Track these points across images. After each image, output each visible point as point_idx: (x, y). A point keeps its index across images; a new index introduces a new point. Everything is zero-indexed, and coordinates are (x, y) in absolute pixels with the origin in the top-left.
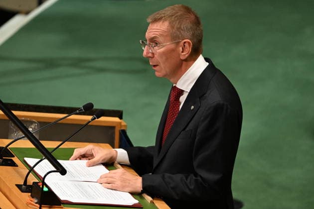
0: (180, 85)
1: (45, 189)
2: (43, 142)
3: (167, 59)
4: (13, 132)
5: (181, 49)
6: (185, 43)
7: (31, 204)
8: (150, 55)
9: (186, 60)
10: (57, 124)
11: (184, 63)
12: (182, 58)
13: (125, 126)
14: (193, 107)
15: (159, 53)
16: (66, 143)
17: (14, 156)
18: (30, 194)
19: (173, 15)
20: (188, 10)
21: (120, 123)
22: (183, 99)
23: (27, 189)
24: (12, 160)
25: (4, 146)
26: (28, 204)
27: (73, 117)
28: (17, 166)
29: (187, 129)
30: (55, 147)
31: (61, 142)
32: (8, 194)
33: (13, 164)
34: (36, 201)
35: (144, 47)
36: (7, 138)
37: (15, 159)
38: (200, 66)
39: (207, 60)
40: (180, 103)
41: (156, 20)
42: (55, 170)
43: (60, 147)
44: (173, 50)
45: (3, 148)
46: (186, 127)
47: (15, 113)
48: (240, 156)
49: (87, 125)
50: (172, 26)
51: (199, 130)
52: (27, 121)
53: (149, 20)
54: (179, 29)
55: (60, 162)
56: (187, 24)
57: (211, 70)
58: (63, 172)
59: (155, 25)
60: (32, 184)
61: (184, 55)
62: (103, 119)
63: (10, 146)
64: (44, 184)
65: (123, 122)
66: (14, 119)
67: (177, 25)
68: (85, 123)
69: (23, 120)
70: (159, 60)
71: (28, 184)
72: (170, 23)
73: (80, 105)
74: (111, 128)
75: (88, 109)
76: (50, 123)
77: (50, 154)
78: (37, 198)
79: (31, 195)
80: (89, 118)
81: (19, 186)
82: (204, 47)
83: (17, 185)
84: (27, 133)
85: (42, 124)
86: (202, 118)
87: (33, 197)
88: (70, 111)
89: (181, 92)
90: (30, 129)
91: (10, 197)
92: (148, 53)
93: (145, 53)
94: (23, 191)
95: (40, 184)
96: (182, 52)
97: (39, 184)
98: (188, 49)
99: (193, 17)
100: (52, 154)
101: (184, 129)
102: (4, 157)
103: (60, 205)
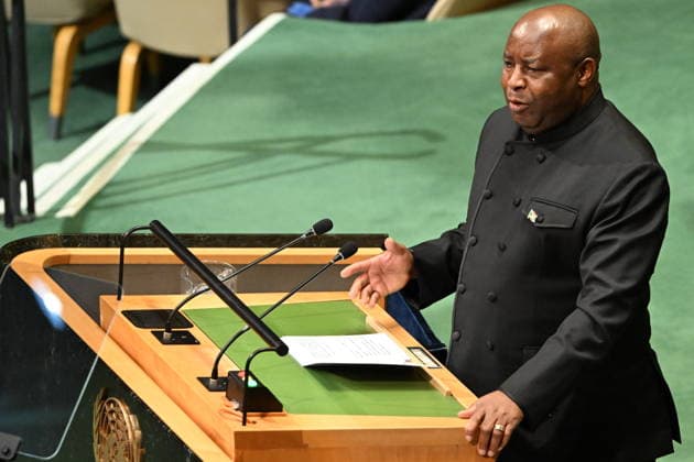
1: (252, 383)
2: (241, 297)
7: (226, 412)
17: (192, 326)
18: (224, 393)
23: (218, 383)
24: (188, 332)
25: (173, 308)
26: (221, 413)
27: (287, 251)
28: (199, 343)
30: (273, 303)
33: (191, 340)
34: (236, 405)
36: (178, 292)
37: (194, 331)
42: (266, 346)
45: (171, 311)
47: (195, 251)
58: (282, 350)
60: (226, 375)
63: (183, 308)
64: (248, 373)
66: (192, 262)
69: (209, 265)
71: (219, 375)
77: (258, 320)
78: (238, 401)
79: (227, 396)
81: (203, 380)
83: (201, 379)
84: (213, 282)
87: (230, 400)
91: (190, 405)
94: (211, 390)
95: (242, 375)
97: (240, 375)
100: (264, 320)
102: (173, 329)
103: (281, 411)
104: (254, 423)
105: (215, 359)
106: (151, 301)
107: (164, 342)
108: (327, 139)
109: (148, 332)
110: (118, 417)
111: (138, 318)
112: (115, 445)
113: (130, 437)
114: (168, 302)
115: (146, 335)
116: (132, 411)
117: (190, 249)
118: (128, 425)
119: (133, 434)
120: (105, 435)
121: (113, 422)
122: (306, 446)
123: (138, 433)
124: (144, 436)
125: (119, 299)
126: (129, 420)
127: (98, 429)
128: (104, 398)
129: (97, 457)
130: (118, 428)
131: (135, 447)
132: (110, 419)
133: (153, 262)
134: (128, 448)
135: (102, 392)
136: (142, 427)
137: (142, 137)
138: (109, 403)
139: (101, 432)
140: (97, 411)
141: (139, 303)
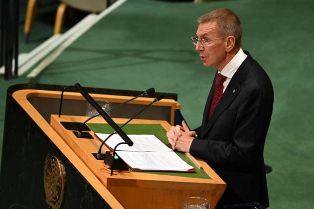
0: (224, 73)
1: (116, 157)
2: (114, 119)
3: (215, 52)
4: (90, 111)
5: (226, 43)
6: (229, 38)
7: (104, 169)
8: (201, 49)
9: (230, 53)
10: (126, 104)
11: (228, 54)
12: (227, 51)
13: (180, 106)
14: (234, 91)
15: (209, 47)
16: (133, 120)
17: (90, 131)
18: (103, 161)
19: (219, 17)
20: (230, 13)
21: (176, 104)
22: (226, 84)
23: (101, 157)
24: (89, 133)
25: (83, 122)
26: (102, 169)
28: (93, 138)
29: (229, 109)
30: (124, 123)
31: (129, 119)
32: (86, 161)
33: (90, 137)
34: (108, 167)
35: (196, 43)
36: (84, 115)
37: (92, 133)
38: (240, 58)
39: (245, 52)
40: (223, 87)
41: (205, 21)
42: (124, 141)
43: (129, 123)
44: (220, 45)
45: (82, 123)
46: (229, 106)
47: (92, 95)
48: (271, 130)
49: (150, 105)
50: (219, 25)
51: (239, 110)
52: (101, 102)
53: (199, 21)
54: (225, 27)
55: (129, 136)
56: (231, 24)
57: (250, 61)
58: (130, 143)
59: (205, 25)
60: (105, 153)
61: (230, 48)
62: (163, 100)
63: (87, 122)
64: (115, 153)
65: (178, 104)
66: (91, 100)
67: (223, 24)
68: (149, 104)
69: (98, 101)
70: (209, 52)
71: (102, 153)
72: (218, 23)
73: (145, 89)
74: (168, 108)
75: (151, 93)
76: (120, 103)
77: (120, 129)
78: (109, 165)
79: (104, 162)
80: (152, 99)
81: (94, 155)
82: (243, 42)
83: (92, 154)
84: (101, 112)
85: (113, 104)
86: (242, 100)
87: (106, 164)
88: (136, 94)
89: (225, 78)
90: (104, 109)
91: (88, 164)
92: (199, 47)
93: (197, 47)
94: (97, 159)
95: (112, 153)
96: (228, 46)
98: (233, 44)
99: (234, 18)
100: (122, 129)
101: (227, 109)
102: (82, 131)
103: (128, 170)
104: (116, 175)
105: (100, 146)
106: (74, 118)
107: (78, 137)
108: (147, 51)
109: (71, 132)
110: (56, 165)
111: (67, 125)
112: (54, 177)
113: (61, 174)
114: (81, 119)
115: (70, 133)
116: (62, 163)
117: (90, 94)
118: (60, 169)
119: (62, 173)
120: (49, 173)
121: (54, 167)
122: (138, 186)
123: (64, 172)
124: (67, 174)
125: (59, 116)
126: (60, 166)
127: (46, 170)
128: (50, 157)
129: (45, 182)
130: (56, 170)
131: (63, 179)
132: (52, 166)
133: (74, 98)
134: (60, 178)
135: (49, 154)
136: (66, 170)
138: (52, 159)
139: (48, 171)
140: (46, 162)
141: (68, 119)
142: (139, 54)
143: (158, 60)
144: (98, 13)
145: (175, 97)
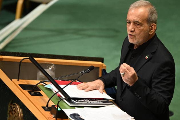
1: (59, 109)
7: (51, 118)
13: (105, 67)
17: (41, 90)
18: (50, 112)
21: (102, 65)
23: (48, 109)
24: (39, 92)
26: (49, 118)
28: (43, 96)
33: (40, 95)
37: (41, 92)
60: (51, 106)
64: (58, 106)
71: (49, 106)
78: (54, 115)
81: (43, 107)
87: (52, 114)
94: (46, 111)
95: (56, 106)
102: (34, 91)
105: (48, 101)
107: (32, 95)
109: (27, 91)
110: (16, 109)
111: (24, 87)
112: (15, 118)
116: (20, 108)
118: (19, 112)
121: (14, 111)
123: (22, 114)
124: (24, 116)
126: (19, 110)
128: (12, 103)
130: (16, 113)
131: (21, 119)
134: (19, 119)
135: (11, 101)
136: (23, 113)
137: (24, 26)
138: (13, 105)
139: (10, 114)
140: (9, 107)
141: (24, 82)
142: (76, 32)
143: (90, 36)
144: (47, 3)
145: (102, 60)
